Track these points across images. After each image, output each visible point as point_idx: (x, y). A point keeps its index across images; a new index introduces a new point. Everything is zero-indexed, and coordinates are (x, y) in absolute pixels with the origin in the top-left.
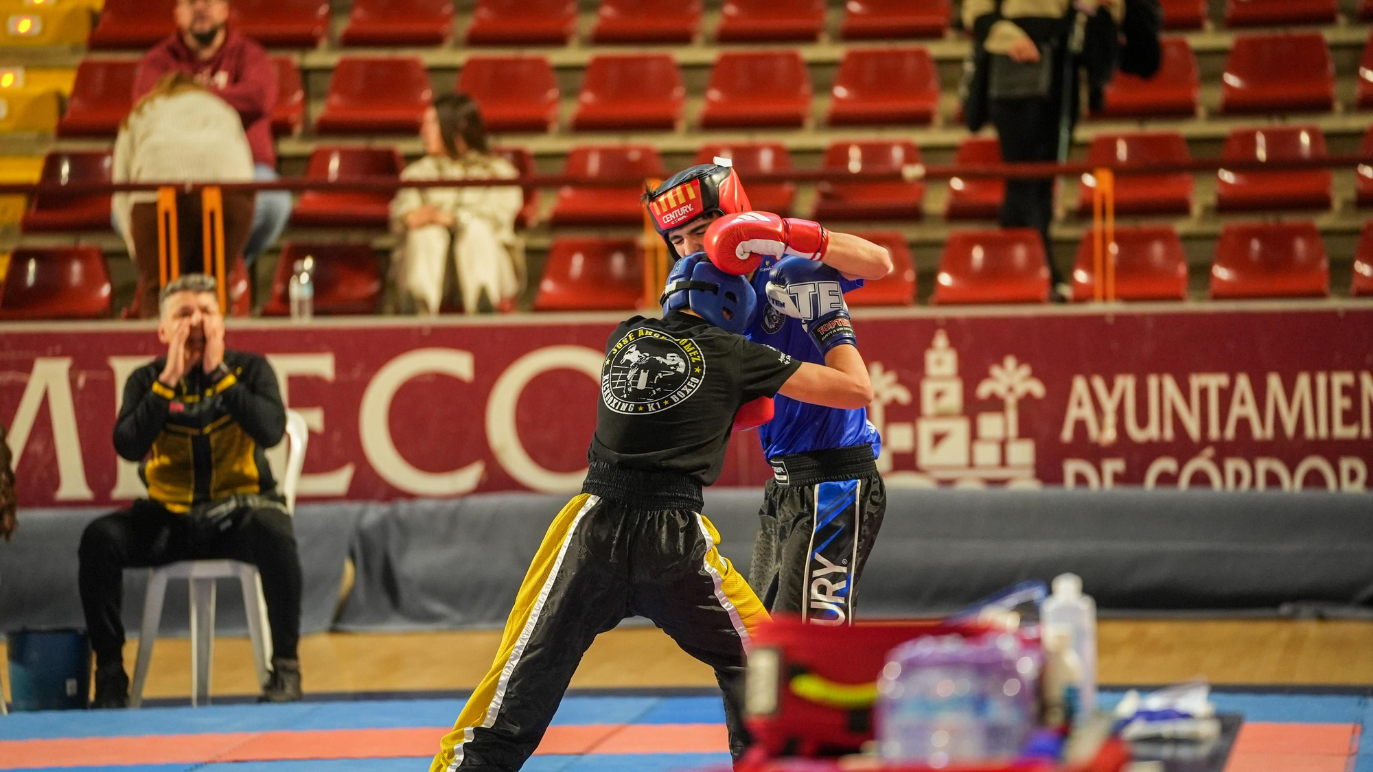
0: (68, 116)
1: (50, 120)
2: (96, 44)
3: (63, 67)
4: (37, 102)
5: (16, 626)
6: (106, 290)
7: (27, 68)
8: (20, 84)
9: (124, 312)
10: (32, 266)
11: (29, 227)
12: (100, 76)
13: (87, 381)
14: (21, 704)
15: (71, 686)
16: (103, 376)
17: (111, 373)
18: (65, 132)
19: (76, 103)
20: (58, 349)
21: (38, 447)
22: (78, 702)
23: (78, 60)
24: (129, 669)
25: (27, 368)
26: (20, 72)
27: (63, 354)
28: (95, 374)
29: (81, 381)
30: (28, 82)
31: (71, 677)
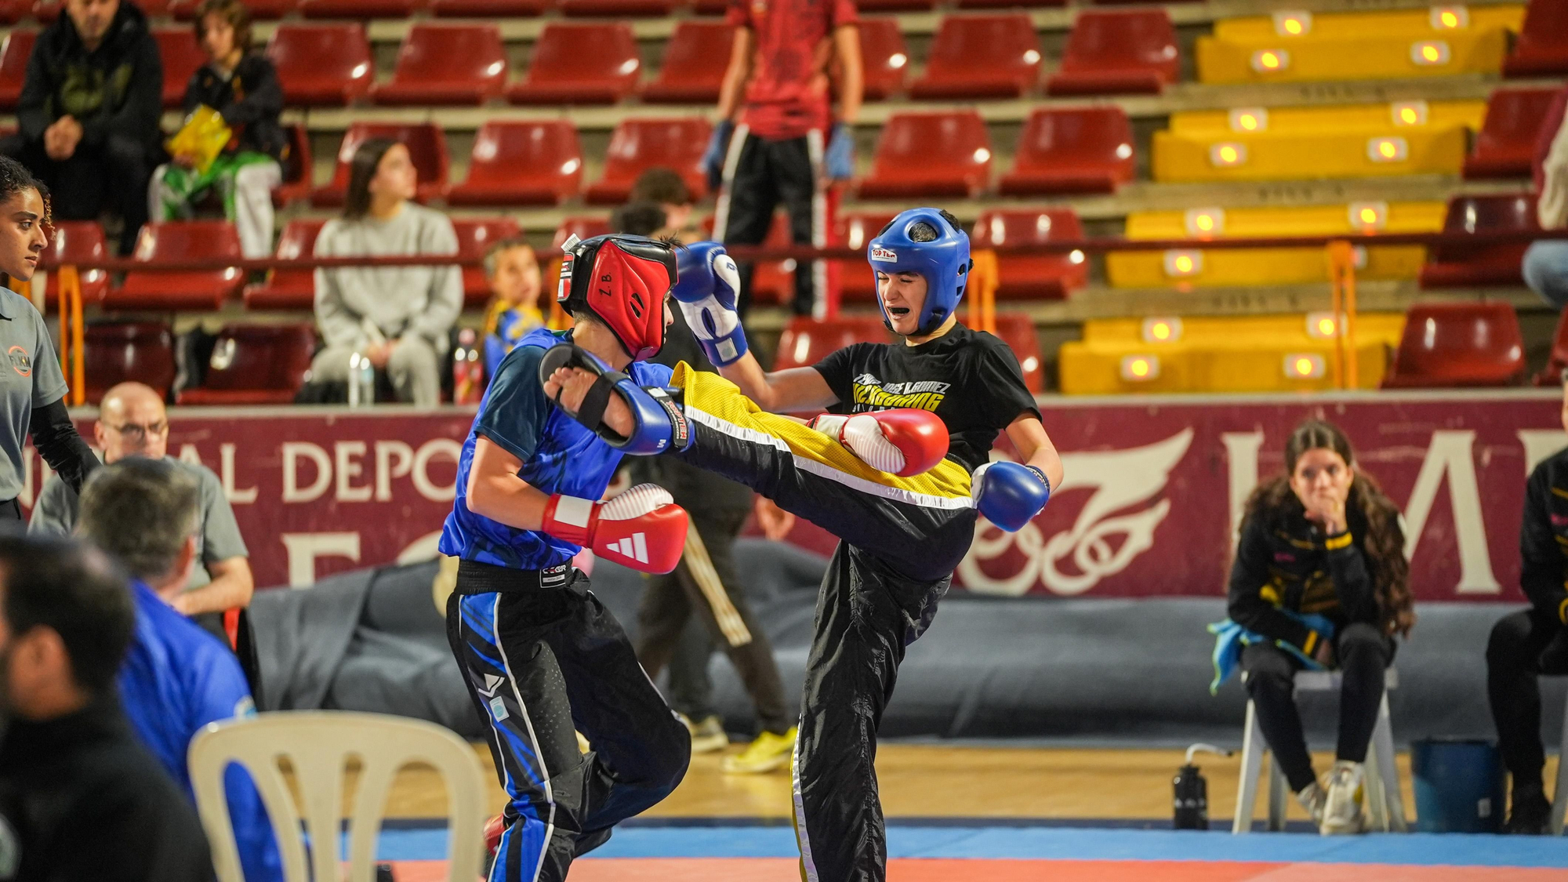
0: (1477, 155)
1: (1455, 160)
2: (1511, 71)
3: (1470, 100)
4: (1441, 140)
5: (1421, 736)
6: (1515, 353)
7: (1430, 102)
8: (1424, 122)
9: (1536, 378)
10: (1431, 326)
11: (1429, 283)
12: (1514, 108)
13: (1493, 458)
14: (1430, 824)
15: (1484, 806)
16: (1512, 451)
17: (1520, 446)
18: (1472, 173)
19: (1487, 141)
20: (1460, 420)
21: (1437, 532)
22: (1493, 825)
23: (1488, 90)
24: (1549, 791)
25: (1424, 442)
26: (1423, 107)
27: (1465, 427)
28: (1501, 450)
29: (1486, 458)
30: (1432, 117)
31: (1484, 796)
